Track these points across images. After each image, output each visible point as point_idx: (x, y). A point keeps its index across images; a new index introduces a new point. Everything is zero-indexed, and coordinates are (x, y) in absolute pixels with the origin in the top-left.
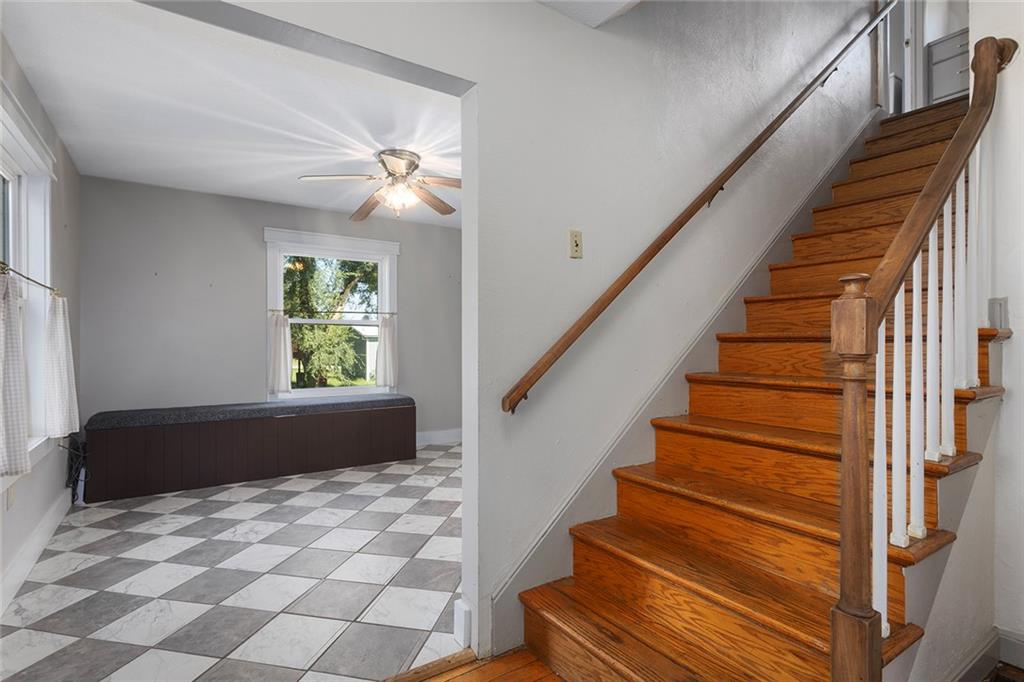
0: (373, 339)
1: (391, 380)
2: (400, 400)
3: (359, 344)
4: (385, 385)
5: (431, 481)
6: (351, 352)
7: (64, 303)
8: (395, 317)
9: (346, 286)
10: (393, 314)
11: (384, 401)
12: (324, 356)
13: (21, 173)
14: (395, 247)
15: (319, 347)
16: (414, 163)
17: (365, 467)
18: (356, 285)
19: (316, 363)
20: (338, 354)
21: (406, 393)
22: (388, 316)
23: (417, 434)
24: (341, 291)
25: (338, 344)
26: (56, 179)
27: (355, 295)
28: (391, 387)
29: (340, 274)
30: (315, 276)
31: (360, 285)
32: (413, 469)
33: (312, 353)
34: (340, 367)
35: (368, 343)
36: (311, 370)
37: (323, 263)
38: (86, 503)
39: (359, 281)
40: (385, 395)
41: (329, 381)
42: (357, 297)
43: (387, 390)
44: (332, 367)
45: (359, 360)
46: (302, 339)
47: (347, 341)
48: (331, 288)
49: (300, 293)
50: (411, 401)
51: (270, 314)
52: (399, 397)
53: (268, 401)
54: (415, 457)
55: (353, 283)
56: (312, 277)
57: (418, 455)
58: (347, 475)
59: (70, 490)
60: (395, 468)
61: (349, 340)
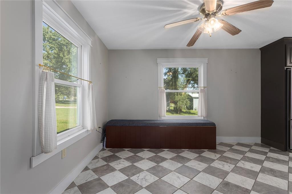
0: (196, 98)
1: (204, 114)
2: (209, 123)
3: (191, 99)
4: (202, 116)
5: (227, 167)
6: (189, 102)
7: (92, 85)
8: (206, 88)
9: (187, 82)
10: (205, 87)
11: (201, 123)
12: (181, 103)
13: (82, 45)
14: (206, 60)
15: (179, 100)
16: (220, 5)
17: (193, 150)
18: (190, 82)
19: (179, 105)
20: (185, 102)
21: (211, 120)
22: (203, 88)
23: (217, 137)
24: (186, 84)
25: (185, 99)
26: (92, 46)
27: (190, 85)
28: (204, 117)
29: (185, 79)
30: (178, 80)
31: (191, 82)
32: (215, 156)
33: (177, 102)
34: (185, 106)
35: (194, 99)
36: (177, 107)
37: (180, 76)
38: (106, 148)
39: (191, 81)
40: (202, 120)
41: (182, 110)
42: (190, 86)
43: (202, 118)
44: (183, 106)
45: (191, 105)
46: (175, 98)
47: (187, 99)
48: (183, 83)
49: (174, 85)
50: (214, 124)
51: (159, 89)
52: (208, 122)
53: (158, 119)
54: (215, 149)
55: (189, 81)
56: (177, 80)
57: (217, 148)
58: (186, 153)
59: (102, 144)
60: (207, 154)
61: (188, 98)
